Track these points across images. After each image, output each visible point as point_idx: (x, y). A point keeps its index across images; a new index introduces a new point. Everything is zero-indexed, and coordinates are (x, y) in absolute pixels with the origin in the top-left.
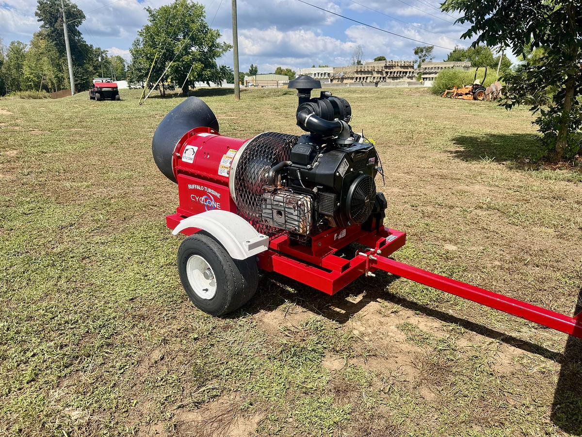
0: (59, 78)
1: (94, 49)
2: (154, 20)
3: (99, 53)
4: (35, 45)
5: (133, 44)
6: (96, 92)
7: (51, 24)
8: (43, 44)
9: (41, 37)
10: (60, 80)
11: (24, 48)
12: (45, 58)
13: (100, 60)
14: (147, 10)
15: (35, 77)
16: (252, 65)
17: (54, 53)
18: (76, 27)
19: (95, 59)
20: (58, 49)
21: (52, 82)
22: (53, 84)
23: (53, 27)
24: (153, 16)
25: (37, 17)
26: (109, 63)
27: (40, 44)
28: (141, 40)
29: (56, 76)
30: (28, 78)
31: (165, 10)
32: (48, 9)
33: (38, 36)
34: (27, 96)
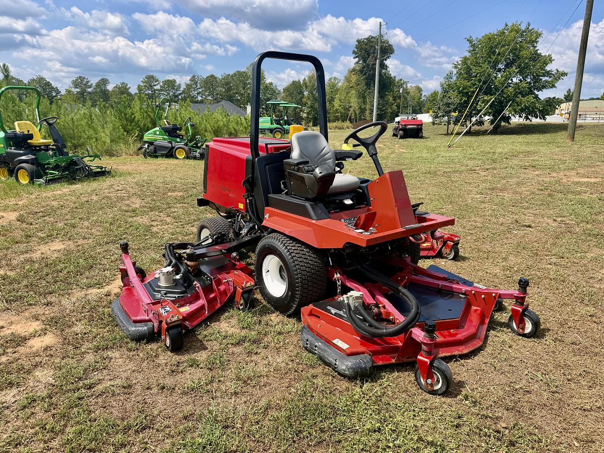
0: (361, 109)
1: (397, 80)
2: (474, 50)
3: (401, 84)
4: (348, 79)
5: (445, 78)
6: (400, 130)
7: (365, 61)
8: (354, 78)
9: (353, 73)
10: (363, 111)
11: (338, 83)
12: (354, 92)
13: (401, 92)
14: (468, 40)
15: (342, 108)
16: (569, 90)
17: (362, 87)
18: (385, 61)
19: (395, 90)
20: (366, 83)
21: (355, 113)
22: (356, 114)
23: (365, 62)
24: (473, 46)
25: (354, 55)
26: (408, 93)
27: (351, 79)
28: (455, 71)
29: (360, 108)
30: (337, 110)
31: (489, 38)
32: (364, 46)
33: (352, 72)
34: (334, 127)
